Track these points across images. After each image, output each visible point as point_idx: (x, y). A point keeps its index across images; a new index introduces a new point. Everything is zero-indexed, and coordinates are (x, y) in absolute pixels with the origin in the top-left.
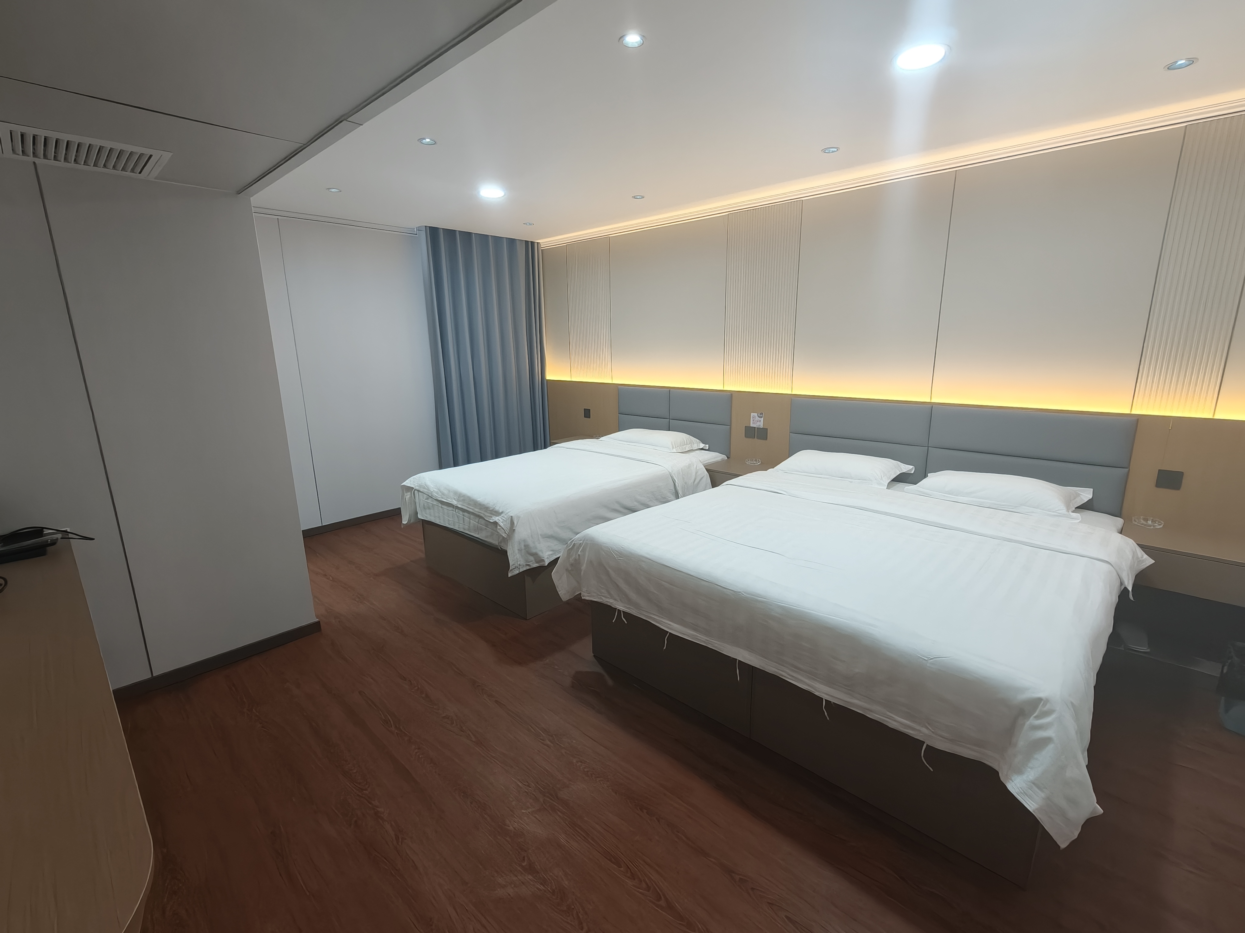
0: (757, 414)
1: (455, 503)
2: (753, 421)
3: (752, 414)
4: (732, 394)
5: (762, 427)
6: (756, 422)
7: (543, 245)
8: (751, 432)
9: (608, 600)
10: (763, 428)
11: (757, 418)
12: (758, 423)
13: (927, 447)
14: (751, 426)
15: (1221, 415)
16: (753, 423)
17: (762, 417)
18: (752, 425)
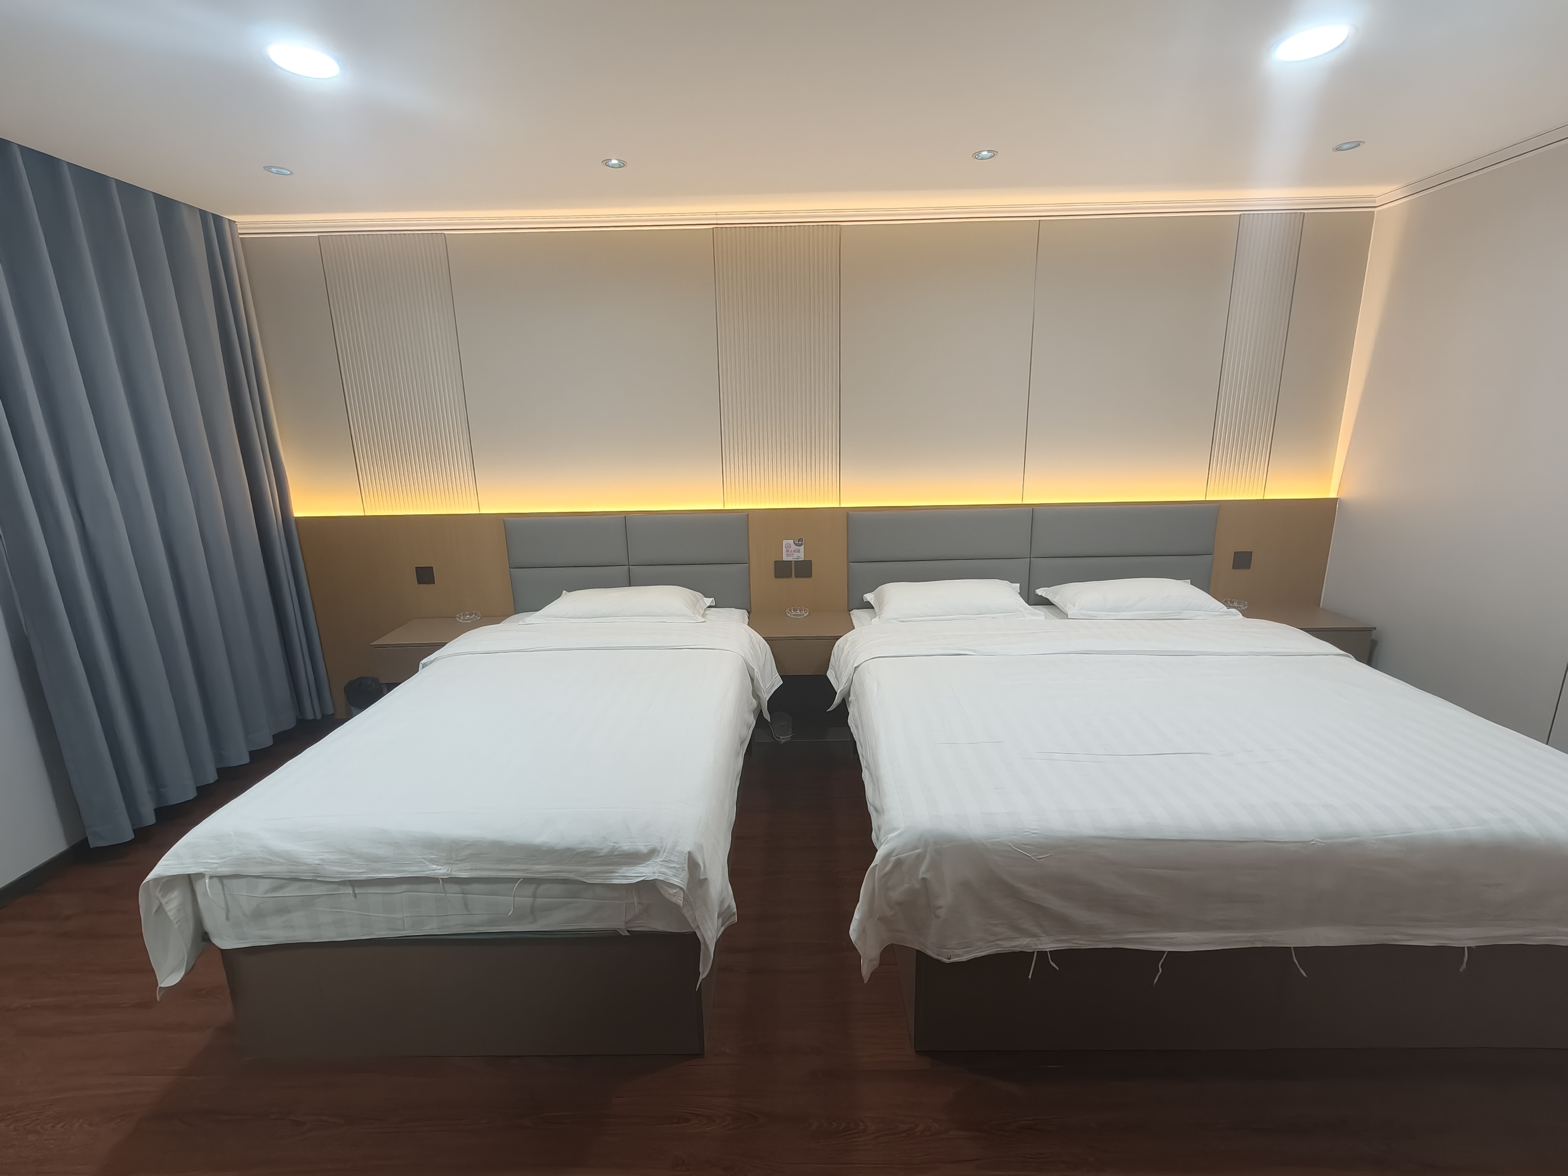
0: (793, 541)
1: (441, 871)
2: (788, 551)
3: (785, 542)
4: (748, 515)
5: (803, 559)
6: (792, 552)
7: (241, 229)
8: (783, 569)
9: (1014, 943)
10: (803, 561)
11: (794, 547)
12: (796, 555)
13: (1029, 559)
14: (784, 560)
15: (1269, 496)
16: (788, 555)
17: (801, 545)
18: (785, 558)
